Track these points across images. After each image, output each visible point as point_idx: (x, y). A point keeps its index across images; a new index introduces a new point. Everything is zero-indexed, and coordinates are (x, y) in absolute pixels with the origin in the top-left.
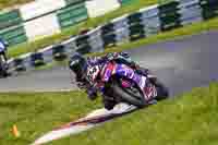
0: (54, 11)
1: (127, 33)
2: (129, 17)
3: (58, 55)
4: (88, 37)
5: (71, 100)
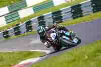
0: (4, 15)
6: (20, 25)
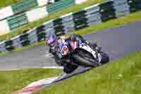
1: (53, 32)
2: (54, 21)
3: (8, 47)
4: (27, 35)
5: (18, 76)
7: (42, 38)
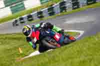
4: (53, 8)
6: (53, 6)
7: (63, 10)
